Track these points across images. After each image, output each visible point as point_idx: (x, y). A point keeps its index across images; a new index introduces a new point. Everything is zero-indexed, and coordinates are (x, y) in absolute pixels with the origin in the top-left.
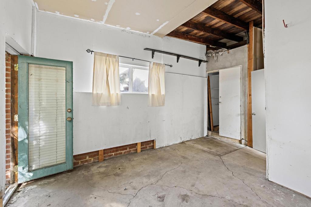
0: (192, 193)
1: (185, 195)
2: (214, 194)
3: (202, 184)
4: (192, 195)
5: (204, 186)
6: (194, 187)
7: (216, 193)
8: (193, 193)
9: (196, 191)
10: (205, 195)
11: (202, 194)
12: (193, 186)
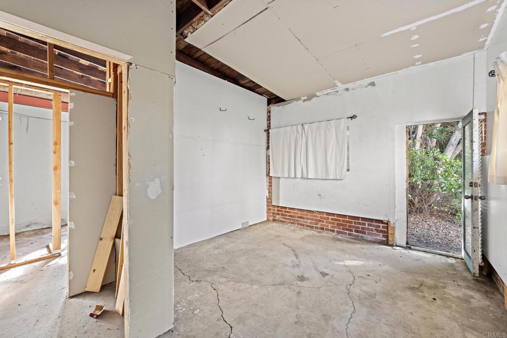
0: (297, 284)
1: (303, 281)
2: (271, 289)
3: (288, 298)
4: (295, 282)
5: (284, 296)
6: (297, 291)
7: (269, 289)
8: (295, 284)
9: (292, 287)
10: (282, 284)
11: (284, 285)
12: (299, 293)
